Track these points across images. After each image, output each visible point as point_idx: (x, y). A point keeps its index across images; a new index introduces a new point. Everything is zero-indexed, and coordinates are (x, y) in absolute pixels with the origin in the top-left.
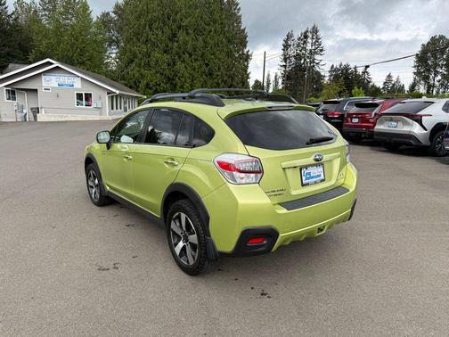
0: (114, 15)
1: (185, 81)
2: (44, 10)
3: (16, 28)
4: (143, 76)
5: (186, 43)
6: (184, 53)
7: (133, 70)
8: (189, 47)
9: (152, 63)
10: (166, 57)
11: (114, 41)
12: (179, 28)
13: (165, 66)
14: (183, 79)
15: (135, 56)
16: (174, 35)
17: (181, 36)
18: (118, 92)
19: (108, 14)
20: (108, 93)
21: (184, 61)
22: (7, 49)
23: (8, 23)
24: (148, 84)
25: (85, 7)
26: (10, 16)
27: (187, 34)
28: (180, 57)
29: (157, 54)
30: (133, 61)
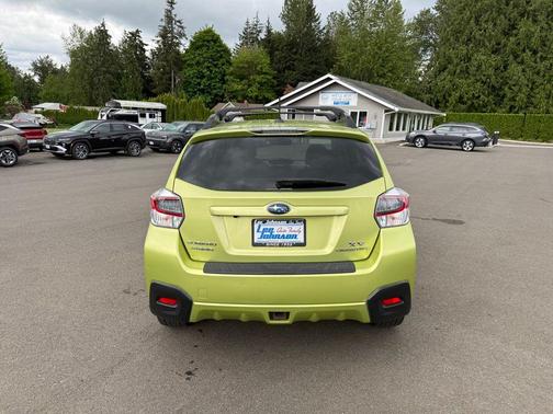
0: (435, 12)
1: (520, 90)
2: (352, 19)
3: (327, 43)
4: (455, 87)
5: (529, 36)
6: (524, 51)
7: (445, 80)
8: (535, 42)
9: (472, 69)
10: (495, 60)
11: (431, 44)
12: (522, 15)
13: (491, 71)
14: (516, 89)
15: (449, 61)
16: (513, 27)
17: (524, 26)
18: (397, 109)
19: (428, 11)
20: (386, 111)
21: (522, 63)
22: (314, 66)
23: (319, 39)
24: (461, 98)
25: (398, 8)
26: (321, 31)
27: (535, 21)
28: (516, 57)
29: (480, 57)
30: (445, 69)
